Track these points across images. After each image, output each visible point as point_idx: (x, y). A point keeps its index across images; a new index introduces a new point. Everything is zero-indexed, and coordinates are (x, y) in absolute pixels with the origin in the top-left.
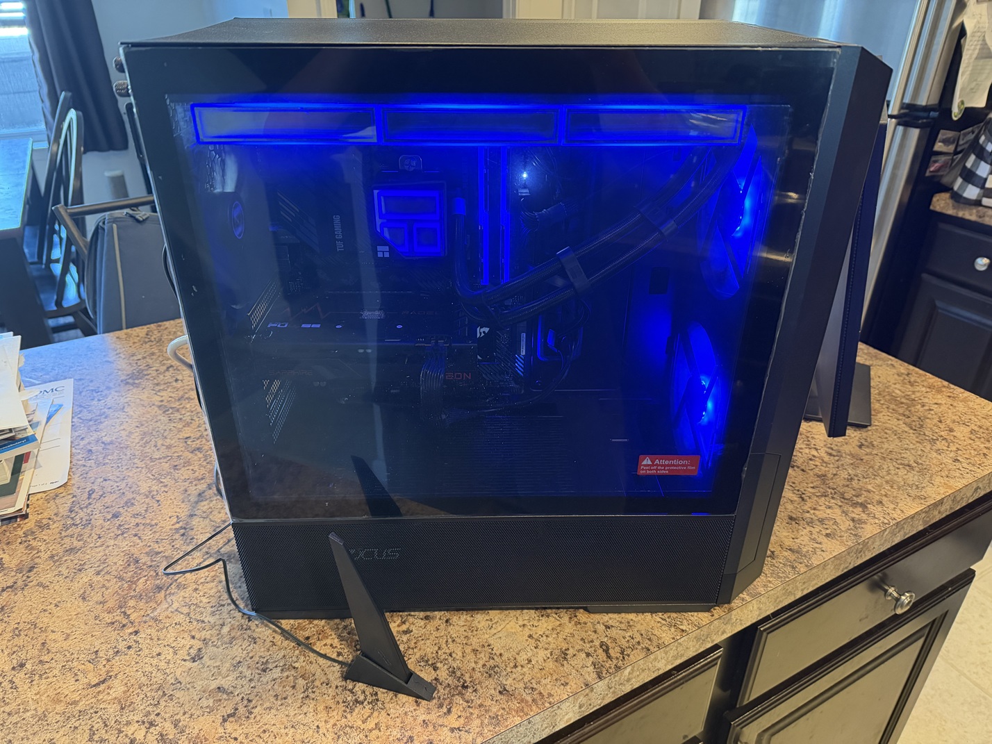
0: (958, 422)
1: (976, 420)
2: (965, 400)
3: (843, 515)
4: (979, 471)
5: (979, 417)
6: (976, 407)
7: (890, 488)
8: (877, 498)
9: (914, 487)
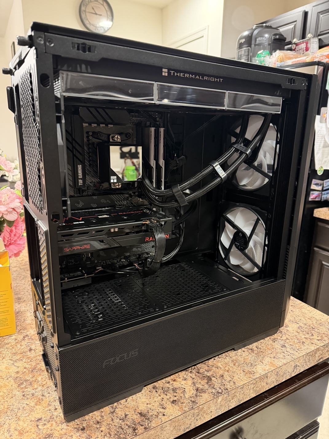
0: (293, 321)
1: (304, 320)
2: (301, 308)
3: (192, 385)
4: (297, 353)
5: (307, 318)
6: (306, 312)
7: (232, 365)
8: (221, 372)
9: (250, 365)
